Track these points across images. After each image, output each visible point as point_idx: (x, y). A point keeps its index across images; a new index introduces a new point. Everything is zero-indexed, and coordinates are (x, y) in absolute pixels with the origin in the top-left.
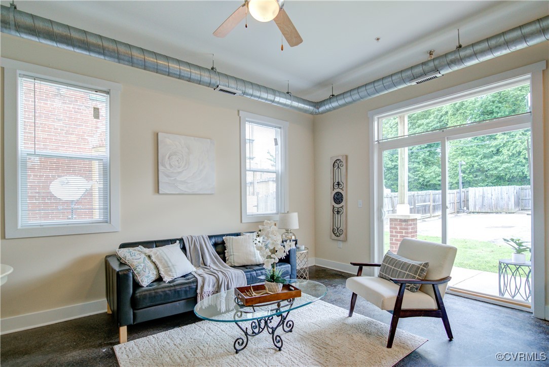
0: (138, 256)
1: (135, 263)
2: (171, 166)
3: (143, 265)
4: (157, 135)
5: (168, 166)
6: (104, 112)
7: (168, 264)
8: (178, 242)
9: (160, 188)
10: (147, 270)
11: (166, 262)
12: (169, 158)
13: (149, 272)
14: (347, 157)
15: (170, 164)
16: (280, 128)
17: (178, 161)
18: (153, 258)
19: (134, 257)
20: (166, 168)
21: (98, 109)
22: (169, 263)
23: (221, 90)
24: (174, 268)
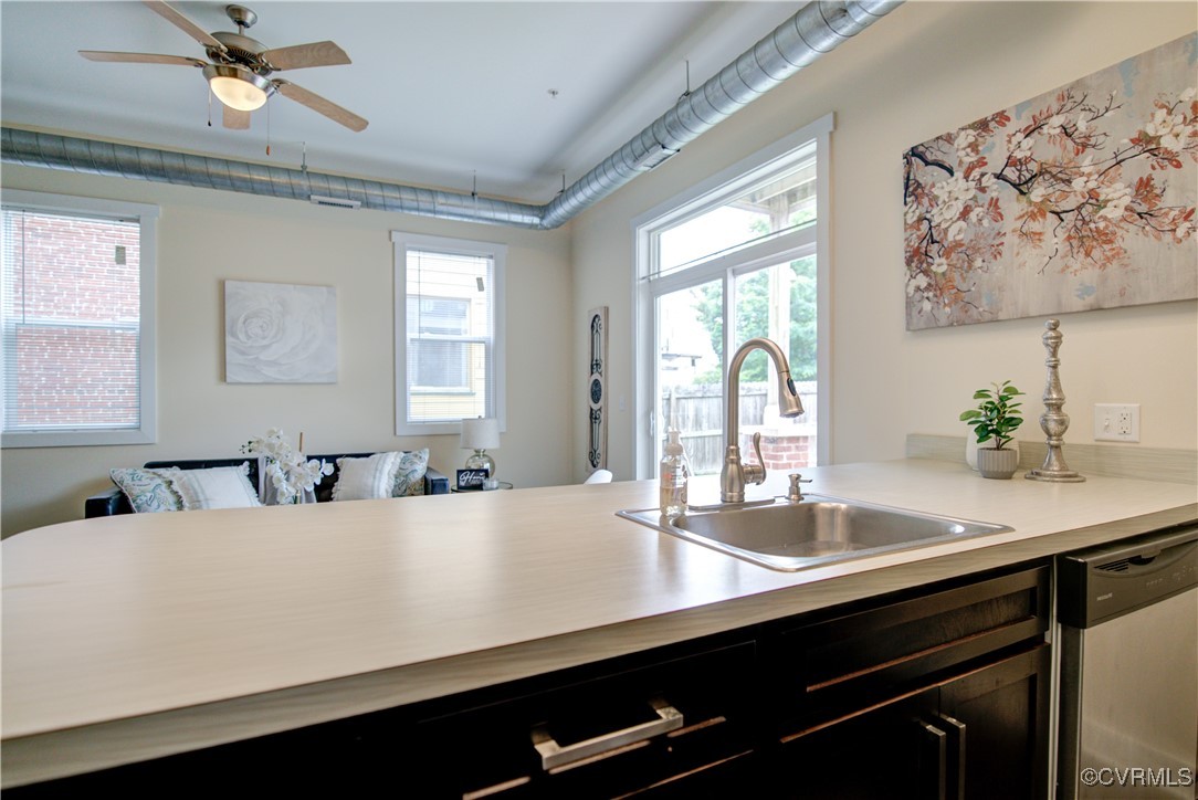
0: (145, 481)
1: (136, 491)
2: (249, 337)
3: (149, 495)
4: (222, 285)
5: (242, 336)
6: (133, 254)
7: (197, 497)
8: (246, 463)
9: (228, 374)
10: (155, 503)
11: (196, 493)
12: (244, 323)
13: (159, 506)
14: (607, 310)
15: (246, 332)
16: (491, 257)
17: (261, 327)
18: (175, 487)
19: (137, 482)
20: (238, 338)
21: (124, 248)
22: (200, 495)
23: (321, 203)
24: (208, 504)
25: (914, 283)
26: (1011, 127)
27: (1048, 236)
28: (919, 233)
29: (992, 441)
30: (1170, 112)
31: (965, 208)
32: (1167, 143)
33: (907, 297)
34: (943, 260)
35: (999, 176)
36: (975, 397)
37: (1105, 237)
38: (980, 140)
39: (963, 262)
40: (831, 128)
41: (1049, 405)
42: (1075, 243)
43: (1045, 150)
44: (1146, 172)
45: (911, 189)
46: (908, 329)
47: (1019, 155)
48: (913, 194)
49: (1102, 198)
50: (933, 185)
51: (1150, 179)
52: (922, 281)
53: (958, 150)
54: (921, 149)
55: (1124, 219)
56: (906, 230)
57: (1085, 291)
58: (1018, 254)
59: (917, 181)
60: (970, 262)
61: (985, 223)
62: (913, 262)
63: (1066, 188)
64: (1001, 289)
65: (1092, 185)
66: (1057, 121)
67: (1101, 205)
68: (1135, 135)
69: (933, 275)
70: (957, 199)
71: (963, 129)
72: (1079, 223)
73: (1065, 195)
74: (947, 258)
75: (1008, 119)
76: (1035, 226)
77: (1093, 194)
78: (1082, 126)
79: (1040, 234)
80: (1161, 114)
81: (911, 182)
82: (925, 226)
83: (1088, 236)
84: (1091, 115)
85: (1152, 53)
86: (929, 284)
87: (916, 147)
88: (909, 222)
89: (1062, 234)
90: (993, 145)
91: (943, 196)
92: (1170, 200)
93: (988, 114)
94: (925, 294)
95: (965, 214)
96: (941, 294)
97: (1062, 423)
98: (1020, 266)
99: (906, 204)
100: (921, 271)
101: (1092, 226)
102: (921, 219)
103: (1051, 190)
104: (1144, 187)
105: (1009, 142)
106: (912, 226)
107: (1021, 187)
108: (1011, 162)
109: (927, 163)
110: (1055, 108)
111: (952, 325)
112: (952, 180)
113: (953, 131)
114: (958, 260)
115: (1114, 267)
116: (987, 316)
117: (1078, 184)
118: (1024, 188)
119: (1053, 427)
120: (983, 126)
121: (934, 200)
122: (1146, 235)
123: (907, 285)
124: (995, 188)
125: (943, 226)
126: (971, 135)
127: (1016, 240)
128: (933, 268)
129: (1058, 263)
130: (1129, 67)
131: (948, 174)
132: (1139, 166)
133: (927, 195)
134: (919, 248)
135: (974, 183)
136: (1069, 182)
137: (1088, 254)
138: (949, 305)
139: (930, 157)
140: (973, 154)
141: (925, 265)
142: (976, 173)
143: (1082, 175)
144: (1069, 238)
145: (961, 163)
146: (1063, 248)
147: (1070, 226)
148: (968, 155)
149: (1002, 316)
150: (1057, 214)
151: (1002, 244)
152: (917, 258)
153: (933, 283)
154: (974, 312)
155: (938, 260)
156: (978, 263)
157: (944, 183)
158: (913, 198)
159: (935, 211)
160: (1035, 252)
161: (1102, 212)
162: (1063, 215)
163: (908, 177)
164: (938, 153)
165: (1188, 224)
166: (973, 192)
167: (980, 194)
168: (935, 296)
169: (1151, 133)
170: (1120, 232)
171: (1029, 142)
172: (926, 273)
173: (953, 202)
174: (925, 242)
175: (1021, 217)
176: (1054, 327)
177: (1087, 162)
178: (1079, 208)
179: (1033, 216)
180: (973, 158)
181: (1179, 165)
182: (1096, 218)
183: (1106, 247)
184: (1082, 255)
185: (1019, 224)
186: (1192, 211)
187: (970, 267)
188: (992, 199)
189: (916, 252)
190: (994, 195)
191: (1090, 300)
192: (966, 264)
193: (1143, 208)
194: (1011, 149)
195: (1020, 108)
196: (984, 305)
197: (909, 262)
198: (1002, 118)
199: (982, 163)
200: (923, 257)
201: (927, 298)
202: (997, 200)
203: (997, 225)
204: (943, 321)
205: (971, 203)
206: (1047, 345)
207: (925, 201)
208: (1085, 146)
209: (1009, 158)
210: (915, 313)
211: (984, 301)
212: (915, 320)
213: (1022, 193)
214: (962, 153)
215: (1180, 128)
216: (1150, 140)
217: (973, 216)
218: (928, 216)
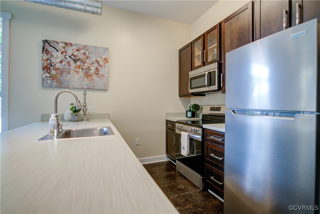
25: (45, 75)
26: (73, 47)
27: (80, 72)
28: (47, 62)
29: (75, 114)
30: (101, 58)
31: (61, 61)
32: (100, 63)
33: (43, 78)
34: (54, 71)
35: (70, 57)
36: (71, 105)
37: (90, 76)
38: (66, 47)
39: (60, 73)
40: (11, 18)
41: (84, 106)
42: (85, 75)
43: (80, 55)
44: (97, 67)
45: (45, 50)
46: (43, 87)
47: (74, 54)
48: (45, 52)
49: (90, 68)
50: (52, 52)
51: (98, 68)
52: (48, 75)
53: (59, 46)
54: (48, 41)
55: (94, 74)
56: (42, 60)
57: (87, 85)
58: (74, 75)
59: (46, 49)
60: (62, 74)
61: (66, 66)
62: (45, 69)
63: (84, 64)
64: (70, 81)
65: (89, 66)
66: (83, 51)
67: (90, 70)
68: (96, 60)
69: (51, 74)
70: (59, 58)
71: (61, 42)
72: (86, 72)
73: (84, 66)
74: (56, 71)
75: (73, 46)
76: (78, 70)
77: (89, 67)
78: (87, 54)
79: (79, 72)
80: (100, 58)
81: (45, 48)
82: (49, 61)
83: (87, 75)
84: (89, 53)
85: (99, 47)
86: (50, 76)
87: (47, 40)
88: (44, 58)
89: (83, 73)
90: (69, 50)
91: (55, 56)
92: (100, 72)
93: (68, 42)
94: (49, 79)
95: (61, 62)
96: (54, 79)
97: (86, 110)
98: (74, 77)
99: (43, 53)
100: (47, 72)
101: (88, 73)
102: (48, 59)
103: (81, 64)
104: (97, 69)
105: (73, 50)
106: (44, 60)
107: (75, 61)
108: (73, 55)
109: (50, 46)
110: (82, 48)
111: (57, 87)
112: (58, 53)
113: (59, 42)
114: (59, 72)
115: (92, 82)
116: (66, 87)
117: (86, 64)
118: (76, 61)
119: (85, 111)
120: (66, 44)
121: (52, 56)
122: (97, 77)
123: (43, 75)
124: (69, 59)
125: (55, 63)
126: (63, 45)
127: (73, 71)
128: (51, 72)
129: (82, 79)
130: (95, 47)
131: (56, 51)
132: (96, 65)
133: (50, 54)
134: (47, 66)
135: (64, 56)
136: (84, 63)
137: (88, 78)
138: (56, 82)
139: (51, 45)
140: (64, 49)
141: (49, 71)
142: (64, 54)
143: (87, 63)
144: (84, 74)
145: (60, 50)
146: (83, 76)
147: (85, 72)
148: (62, 49)
149: (70, 87)
150: (82, 69)
151: (70, 72)
152: (46, 68)
153: (51, 76)
154: (63, 85)
155: (53, 71)
156: (64, 74)
157: (55, 53)
158: (45, 53)
159: (52, 58)
160: (77, 75)
161: (90, 71)
162: (83, 70)
163: (44, 47)
164: (54, 45)
165: (103, 77)
166: (63, 58)
167: (65, 59)
168: (52, 79)
169: (98, 61)
170: (93, 76)
171: (77, 52)
172: (49, 73)
173: (58, 58)
174: (49, 65)
175: (75, 67)
176: (85, 91)
177: (88, 61)
178: (86, 69)
179: (77, 68)
180: (63, 50)
181: (102, 67)
182: (89, 72)
183: (91, 78)
184: (86, 78)
185: (74, 68)
186: (103, 75)
187: (62, 75)
188: (68, 61)
189: (46, 67)
190: (69, 60)
191: (88, 87)
192: (61, 74)
193: (97, 73)
194: (73, 52)
195: (76, 45)
196: (65, 84)
197: (43, 69)
198: (71, 45)
199: (66, 52)
200: (48, 69)
201: (49, 80)
202: (69, 62)
203: (69, 67)
204: (54, 86)
205: (63, 60)
206: (84, 95)
207: (49, 55)
208: (88, 58)
209: (72, 54)
210: (45, 83)
211: (66, 83)
212: (45, 84)
213: (75, 62)
214: (61, 48)
215: (102, 61)
216: (98, 62)
217: (63, 63)
218: (50, 59)
